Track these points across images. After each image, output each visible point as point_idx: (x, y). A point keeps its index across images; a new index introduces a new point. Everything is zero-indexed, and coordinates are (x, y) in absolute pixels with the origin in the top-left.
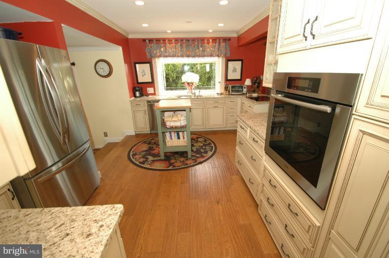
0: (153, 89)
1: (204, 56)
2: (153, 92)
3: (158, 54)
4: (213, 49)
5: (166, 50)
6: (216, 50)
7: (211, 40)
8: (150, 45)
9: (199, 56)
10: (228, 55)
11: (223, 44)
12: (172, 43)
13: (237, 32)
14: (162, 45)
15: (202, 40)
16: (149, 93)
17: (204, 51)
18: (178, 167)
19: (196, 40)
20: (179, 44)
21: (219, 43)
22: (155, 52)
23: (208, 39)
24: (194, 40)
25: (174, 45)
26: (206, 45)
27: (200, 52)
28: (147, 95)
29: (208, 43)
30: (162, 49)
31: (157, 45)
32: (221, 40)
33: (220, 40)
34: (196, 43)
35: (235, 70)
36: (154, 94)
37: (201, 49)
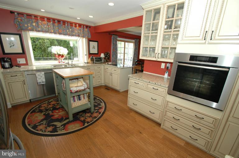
0: (24, 59)
1: (73, 35)
2: (25, 62)
3: (30, 28)
4: (80, 32)
5: (38, 25)
6: (82, 33)
7: (77, 25)
8: (19, 18)
9: (69, 35)
10: (90, 37)
11: (86, 30)
12: (44, 21)
13: (94, 23)
14: (34, 20)
15: (71, 24)
16: (20, 63)
17: (72, 31)
18: (91, 121)
19: (66, 23)
20: (52, 22)
21: (83, 28)
22: (26, 25)
23: (76, 24)
24: (64, 22)
25: (46, 22)
26: (74, 27)
27: (70, 32)
28: (19, 66)
29: (76, 26)
30: (34, 24)
31: (28, 20)
32: (85, 27)
33: (83, 26)
34: (66, 25)
35: (94, 48)
36: (27, 64)
37: (71, 30)
